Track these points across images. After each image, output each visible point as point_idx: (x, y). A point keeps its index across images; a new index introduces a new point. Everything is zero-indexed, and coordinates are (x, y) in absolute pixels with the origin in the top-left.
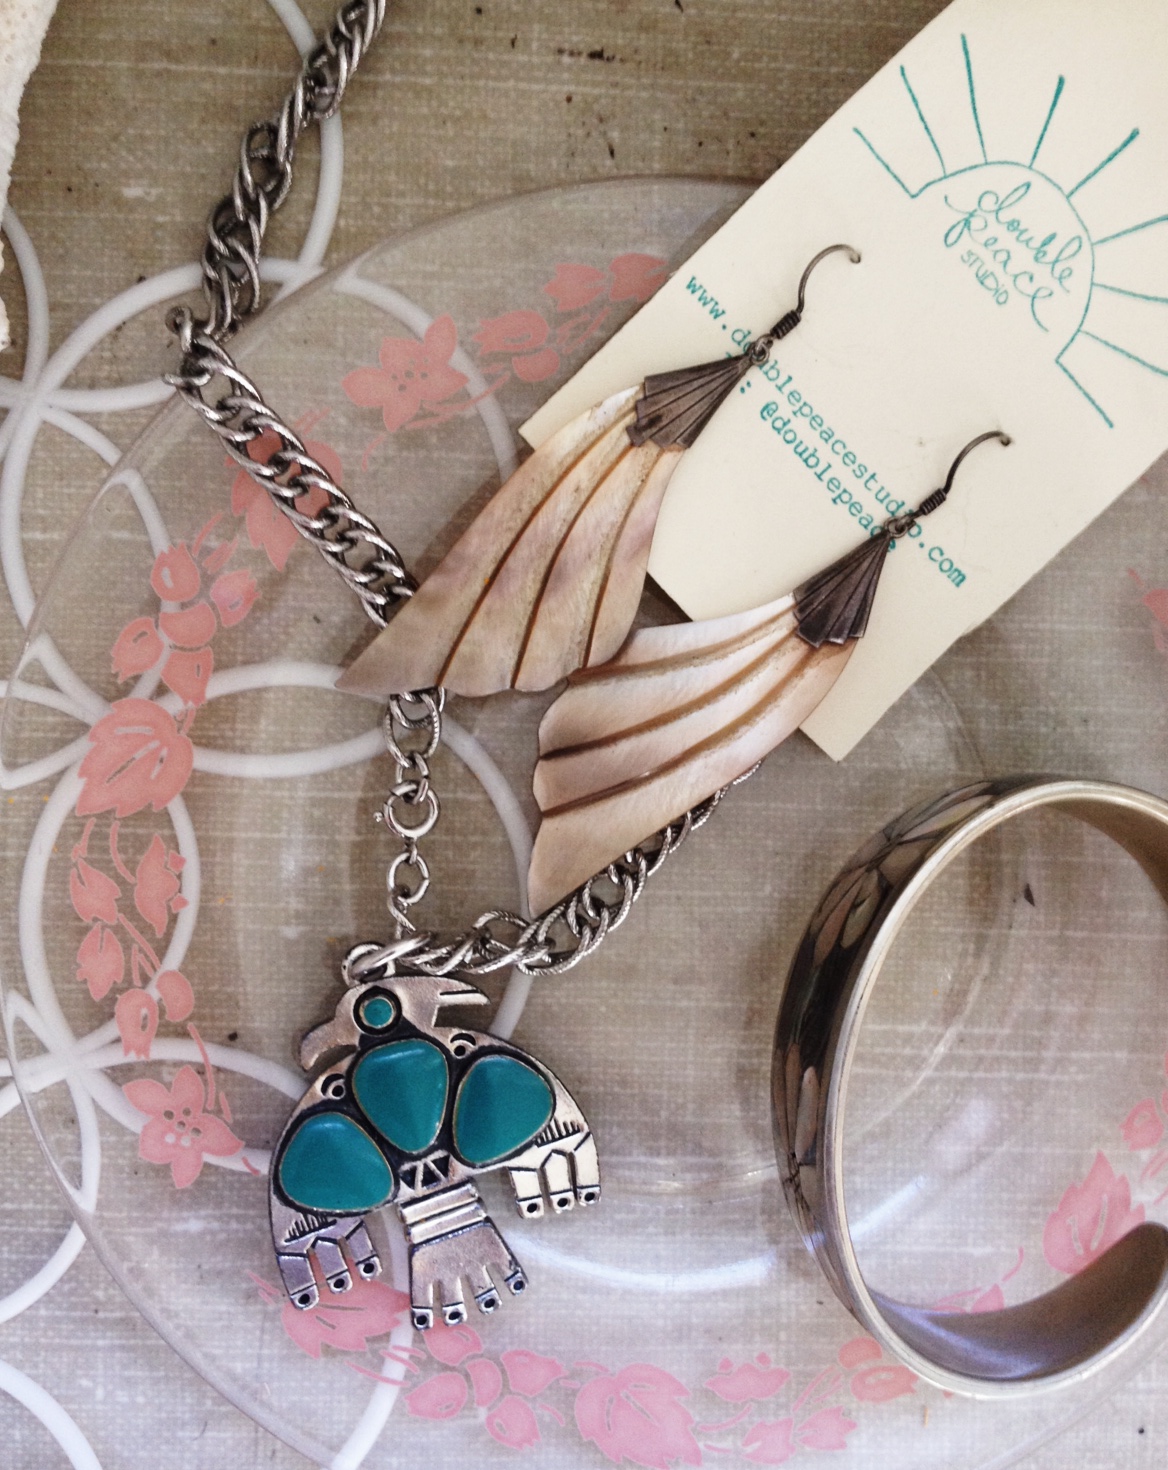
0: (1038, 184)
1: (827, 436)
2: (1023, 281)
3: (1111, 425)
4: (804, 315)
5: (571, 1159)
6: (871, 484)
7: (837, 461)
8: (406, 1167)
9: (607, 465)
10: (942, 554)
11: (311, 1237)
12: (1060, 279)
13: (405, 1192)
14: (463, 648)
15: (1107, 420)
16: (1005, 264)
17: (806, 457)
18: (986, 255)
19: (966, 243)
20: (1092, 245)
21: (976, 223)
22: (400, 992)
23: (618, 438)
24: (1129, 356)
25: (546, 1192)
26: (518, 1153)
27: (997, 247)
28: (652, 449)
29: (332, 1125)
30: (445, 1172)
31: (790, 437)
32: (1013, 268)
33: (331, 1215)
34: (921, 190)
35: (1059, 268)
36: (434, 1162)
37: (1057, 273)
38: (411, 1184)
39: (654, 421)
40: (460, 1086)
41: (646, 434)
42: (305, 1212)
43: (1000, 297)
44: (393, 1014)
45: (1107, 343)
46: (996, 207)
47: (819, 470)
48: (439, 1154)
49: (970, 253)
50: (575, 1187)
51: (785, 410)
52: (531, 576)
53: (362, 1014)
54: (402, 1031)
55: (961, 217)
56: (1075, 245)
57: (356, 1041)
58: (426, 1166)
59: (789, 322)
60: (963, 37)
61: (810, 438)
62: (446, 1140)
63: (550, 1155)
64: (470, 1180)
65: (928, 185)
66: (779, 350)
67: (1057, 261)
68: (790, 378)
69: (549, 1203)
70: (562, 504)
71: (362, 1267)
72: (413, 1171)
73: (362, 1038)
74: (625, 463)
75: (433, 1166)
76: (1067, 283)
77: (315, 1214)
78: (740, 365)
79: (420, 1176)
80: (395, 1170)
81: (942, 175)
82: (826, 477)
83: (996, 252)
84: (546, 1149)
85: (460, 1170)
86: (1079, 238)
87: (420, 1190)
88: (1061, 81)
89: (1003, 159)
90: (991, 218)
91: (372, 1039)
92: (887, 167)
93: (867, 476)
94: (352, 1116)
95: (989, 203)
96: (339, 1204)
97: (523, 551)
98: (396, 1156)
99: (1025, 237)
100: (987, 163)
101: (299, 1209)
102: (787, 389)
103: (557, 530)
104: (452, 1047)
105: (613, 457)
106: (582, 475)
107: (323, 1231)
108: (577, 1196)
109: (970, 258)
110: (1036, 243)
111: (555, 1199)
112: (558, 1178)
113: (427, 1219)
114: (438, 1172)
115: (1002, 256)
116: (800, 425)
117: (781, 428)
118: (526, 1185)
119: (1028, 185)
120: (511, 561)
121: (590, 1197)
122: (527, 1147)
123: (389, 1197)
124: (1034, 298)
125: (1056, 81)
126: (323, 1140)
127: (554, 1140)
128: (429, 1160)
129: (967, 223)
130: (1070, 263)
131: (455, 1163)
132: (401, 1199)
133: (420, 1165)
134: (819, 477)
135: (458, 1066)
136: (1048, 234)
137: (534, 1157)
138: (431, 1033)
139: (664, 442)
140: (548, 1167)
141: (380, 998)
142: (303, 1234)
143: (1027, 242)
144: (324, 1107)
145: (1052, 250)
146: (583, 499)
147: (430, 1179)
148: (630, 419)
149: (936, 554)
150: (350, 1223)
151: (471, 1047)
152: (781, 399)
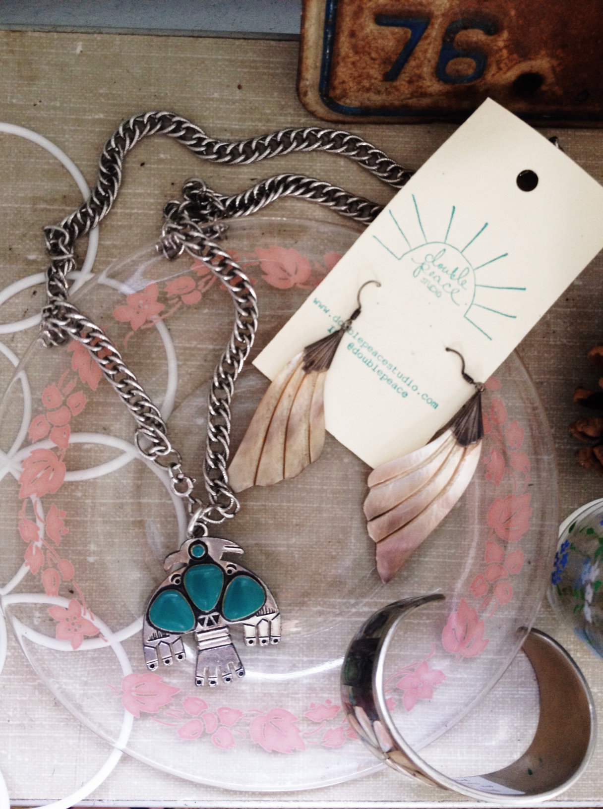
0: (449, 249)
1: (375, 354)
2: (447, 287)
3: (491, 339)
4: (362, 309)
5: (270, 623)
6: (395, 371)
7: (380, 364)
8: (201, 617)
9: (298, 384)
10: (427, 396)
11: (158, 640)
12: (462, 285)
13: (200, 627)
14: (261, 468)
15: (489, 337)
16: (439, 281)
17: (368, 363)
18: (430, 278)
19: (422, 275)
20: (474, 270)
21: (425, 267)
22: (208, 544)
23: (300, 372)
24: (495, 311)
25: (258, 635)
26: (248, 618)
27: (435, 275)
28: (314, 373)
29: (174, 595)
30: (217, 621)
31: (360, 355)
32: (442, 282)
33: (168, 632)
34: (403, 256)
35: (461, 280)
36: (213, 616)
37: (460, 283)
38: (202, 624)
39: (312, 363)
40: (228, 586)
41: (310, 369)
42: (158, 630)
43: (438, 294)
44: (204, 553)
45: (484, 308)
46: (432, 260)
47: (373, 367)
48: (216, 614)
49: (424, 279)
50: (270, 636)
51: (357, 345)
52: (280, 433)
53: (192, 551)
54: (207, 560)
55: (419, 265)
56: (466, 271)
57: (188, 562)
58: (209, 618)
59: (357, 313)
60: (413, 196)
61: (369, 356)
62: (219, 608)
63: (260, 621)
64: (227, 626)
65: (405, 254)
66: (355, 324)
67: (459, 278)
68: (358, 334)
69: (258, 642)
70: (285, 403)
71: (177, 656)
72: (204, 619)
73: (191, 561)
74: (306, 381)
75: (212, 618)
76: (465, 286)
77: (162, 631)
78: (340, 334)
79: (206, 622)
80: (197, 616)
81: (409, 250)
82: (377, 370)
83: (434, 277)
84: (260, 618)
85: (223, 622)
86: (468, 268)
87: (206, 628)
88: (454, 208)
89: (434, 241)
90: (431, 264)
91: (194, 562)
92: (388, 249)
93: (393, 368)
94: (182, 593)
95: (430, 259)
96: (172, 628)
97: (275, 425)
98: (197, 612)
99: (445, 270)
100: (427, 244)
101: (155, 628)
102: (357, 337)
103: (286, 413)
104: (226, 569)
105: (300, 381)
106: (290, 390)
107: (163, 639)
108: (270, 639)
109: (424, 281)
110: (450, 272)
111: (261, 639)
112: (264, 631)
113: (207, 640)
114: (214, 621)
115: (437, 279)
116: (364, 351)
117: (357, 352)
118: (250, 631)
119: (445, 250)
120: (270, 430)
121: (276, 641)
122: (252, 616)
123: (193, 628)
124: (452, 293)
125: (452, 208)
126: (169, 601)
127: (264, 615)
128: (211, 616)
129: (421, 267)
130: (466, 278)
131: (221, 618)
132: (197, 631)
133: (207, 617)
134: (374, 370)
135: (228, 578)
136: (454, 268)
137: (254, 620)
138: (219, 562)
139: (318, 369)
140: (260, 625)
141: (200, 545)
142: (155, 639)
143: (447, 272)
144: (171, 587)
145: (457, 274)
146: (292, 399)
147: (210, 623)
148: (303, 364)
149: (425, 397)
150: (176, 637)
151: (234, 571)
152: (355, 341)
